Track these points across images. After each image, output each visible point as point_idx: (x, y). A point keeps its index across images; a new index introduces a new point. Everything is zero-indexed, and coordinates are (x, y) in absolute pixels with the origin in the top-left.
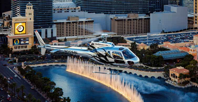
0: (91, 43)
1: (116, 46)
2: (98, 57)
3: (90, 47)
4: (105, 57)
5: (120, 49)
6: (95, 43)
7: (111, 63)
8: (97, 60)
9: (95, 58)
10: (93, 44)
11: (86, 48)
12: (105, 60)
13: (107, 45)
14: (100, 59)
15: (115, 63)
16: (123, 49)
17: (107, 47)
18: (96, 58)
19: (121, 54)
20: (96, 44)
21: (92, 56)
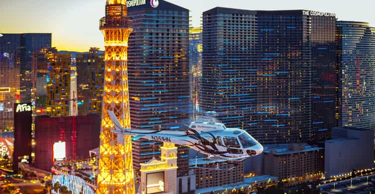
0: (191, 125)
1: (228, 129)
2: (201, 145)
3: (189, 131)
4: (213, 145)
5: (235, 133)
6: (197, 125)
7: (222, 153)
8: (199, 150)
9: (197, 146)
10: (194, 127)
11: (183, 133)
12: (213, 149)
13: (216, 128)
14: (204, 147)
15: (228, 153)
16: (240, 132)
17: (215, 130)
18: (199, 146)
19: (236, 139)
20: (199, 127)
21: (192, 144)
